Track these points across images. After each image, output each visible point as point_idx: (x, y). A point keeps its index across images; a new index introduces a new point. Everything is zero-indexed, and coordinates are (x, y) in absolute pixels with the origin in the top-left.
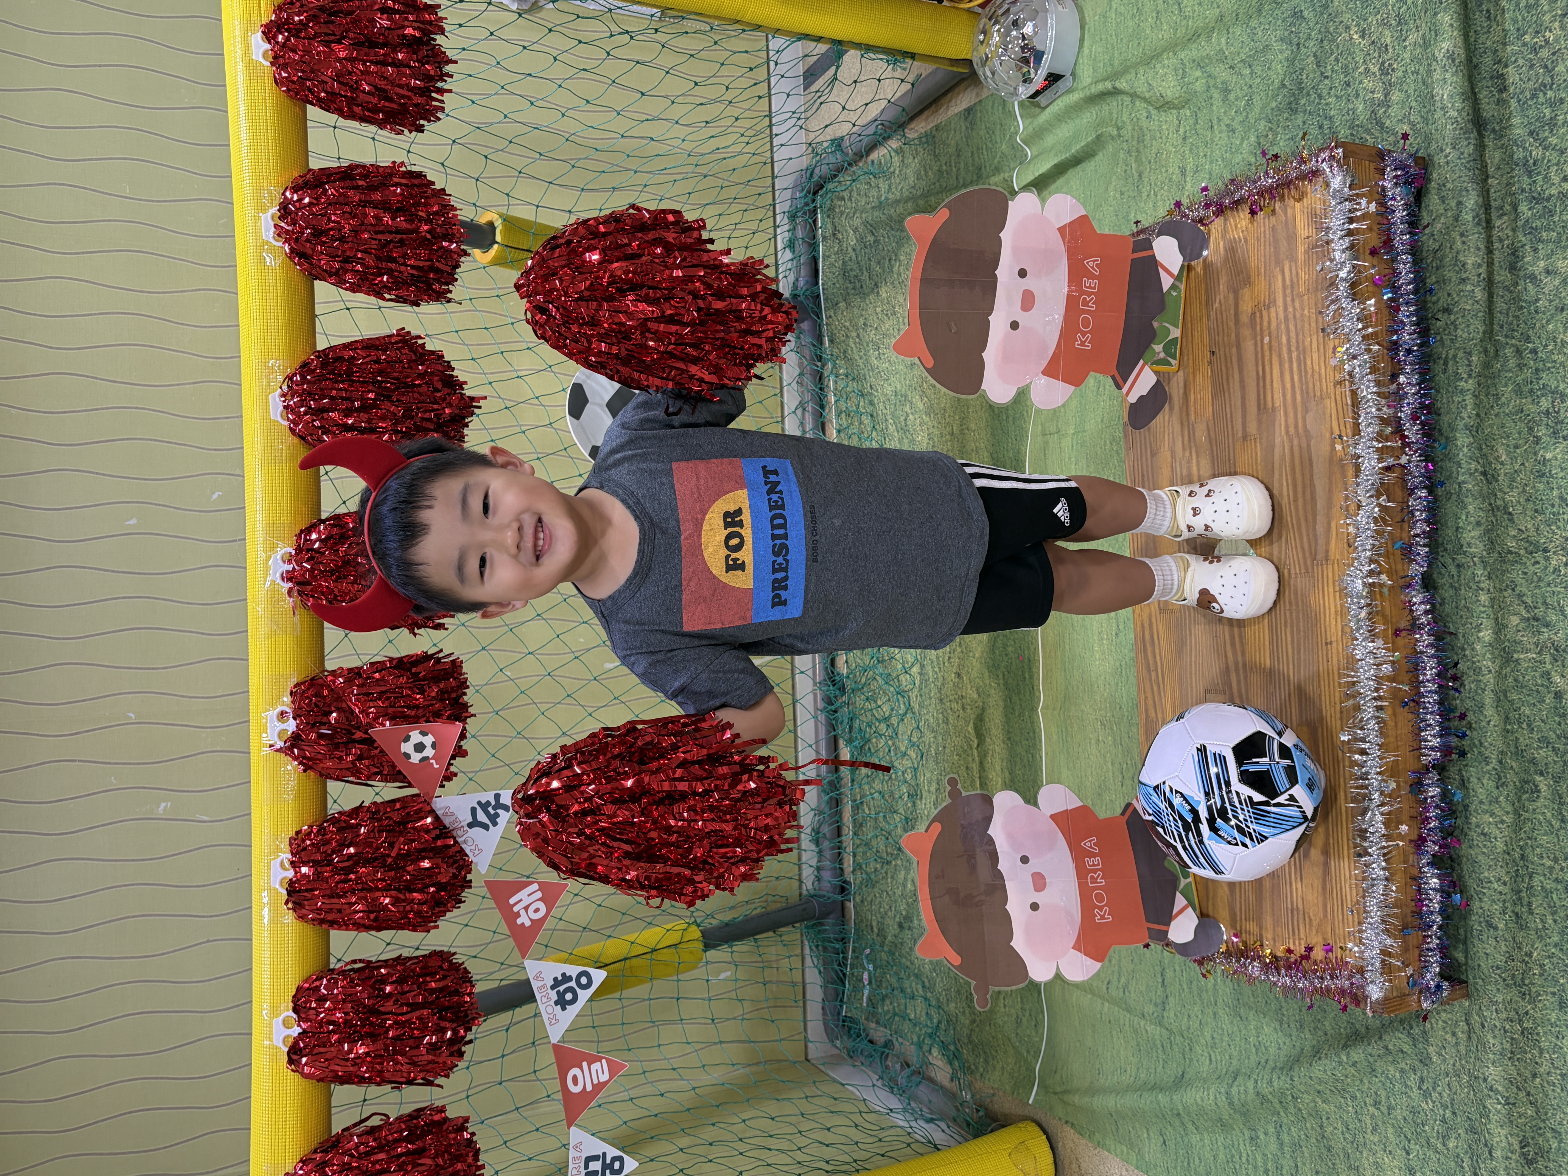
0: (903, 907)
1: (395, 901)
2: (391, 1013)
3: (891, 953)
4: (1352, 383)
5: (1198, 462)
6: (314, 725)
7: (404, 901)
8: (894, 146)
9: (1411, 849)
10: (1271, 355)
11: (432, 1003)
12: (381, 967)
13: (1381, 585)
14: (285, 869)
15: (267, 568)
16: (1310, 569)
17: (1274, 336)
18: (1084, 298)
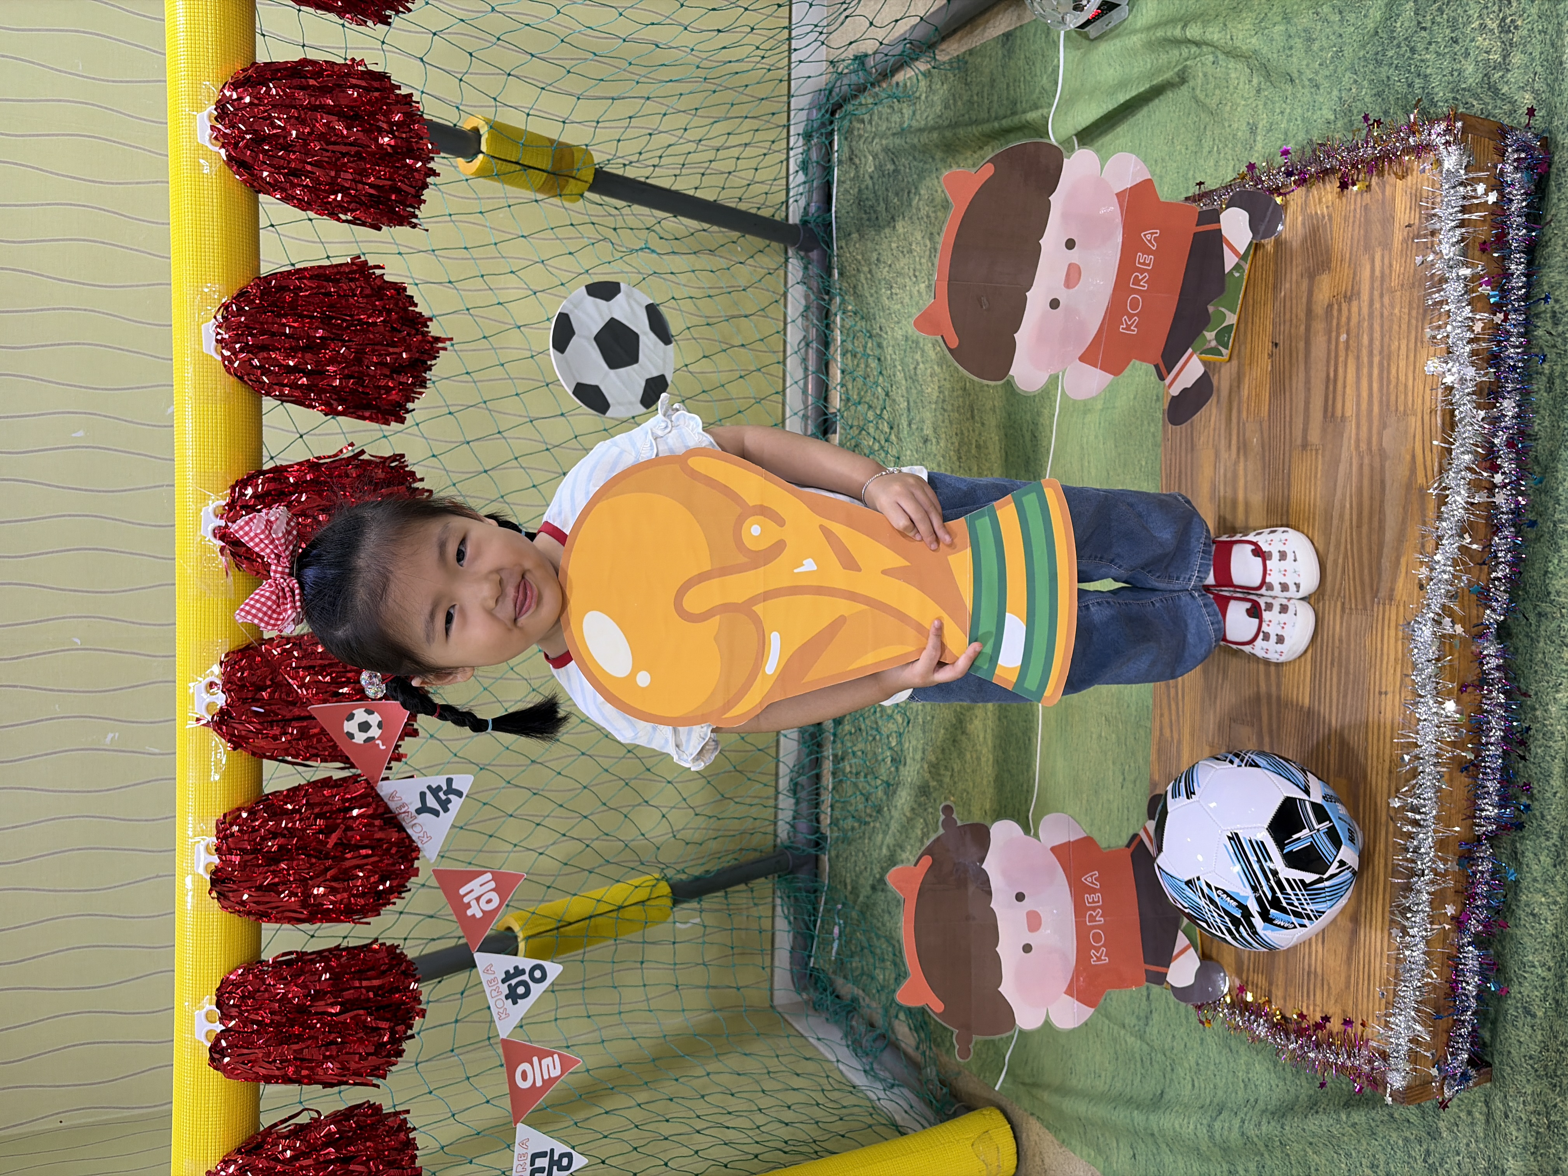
5: (1246, 467)
8: (922, 69)
10: (1347, 355)
13: (1453, 636)
14: (211, 854)
15: (197, 521)
16: (1369, 608)
17: (1353, 334)
18: (1137, 276)
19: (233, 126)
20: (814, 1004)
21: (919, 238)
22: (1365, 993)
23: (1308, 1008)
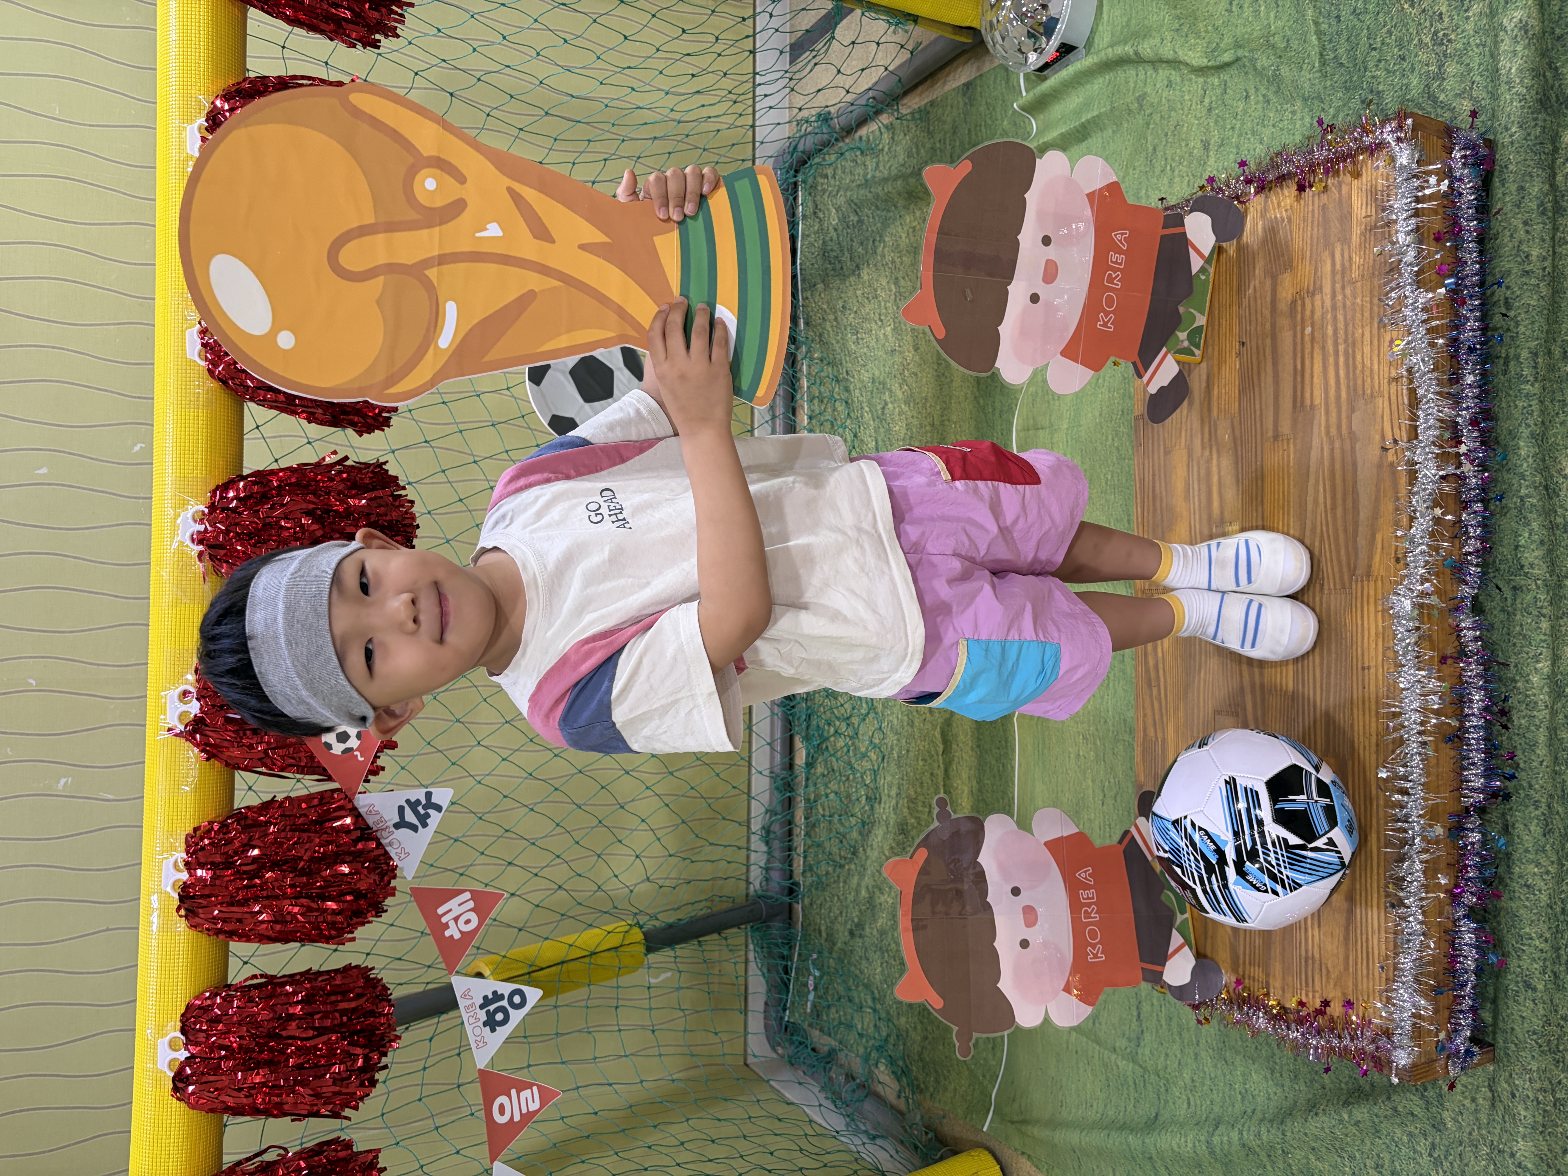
0: (855, 913)
1: (307, 911)
2: (294, 1037)
3: (840, 960)
4: (1411, 380)
5: (1219, 462)
6: (220, 708)
7: (317, 910)
8: (885, 122)
9: (1449, 900)
10: (1312, 347)
11: (342, 1026)
12: (286, 983)
13: (1430, 607)
14: (179, 871)
15: (174, 527)
16: (1347, 585)
17: (1318, 325)
18: (1110, 275)
20: (790, 1059)
21: (884, 283)
22: (1365, 972)
23: (1307, 995)
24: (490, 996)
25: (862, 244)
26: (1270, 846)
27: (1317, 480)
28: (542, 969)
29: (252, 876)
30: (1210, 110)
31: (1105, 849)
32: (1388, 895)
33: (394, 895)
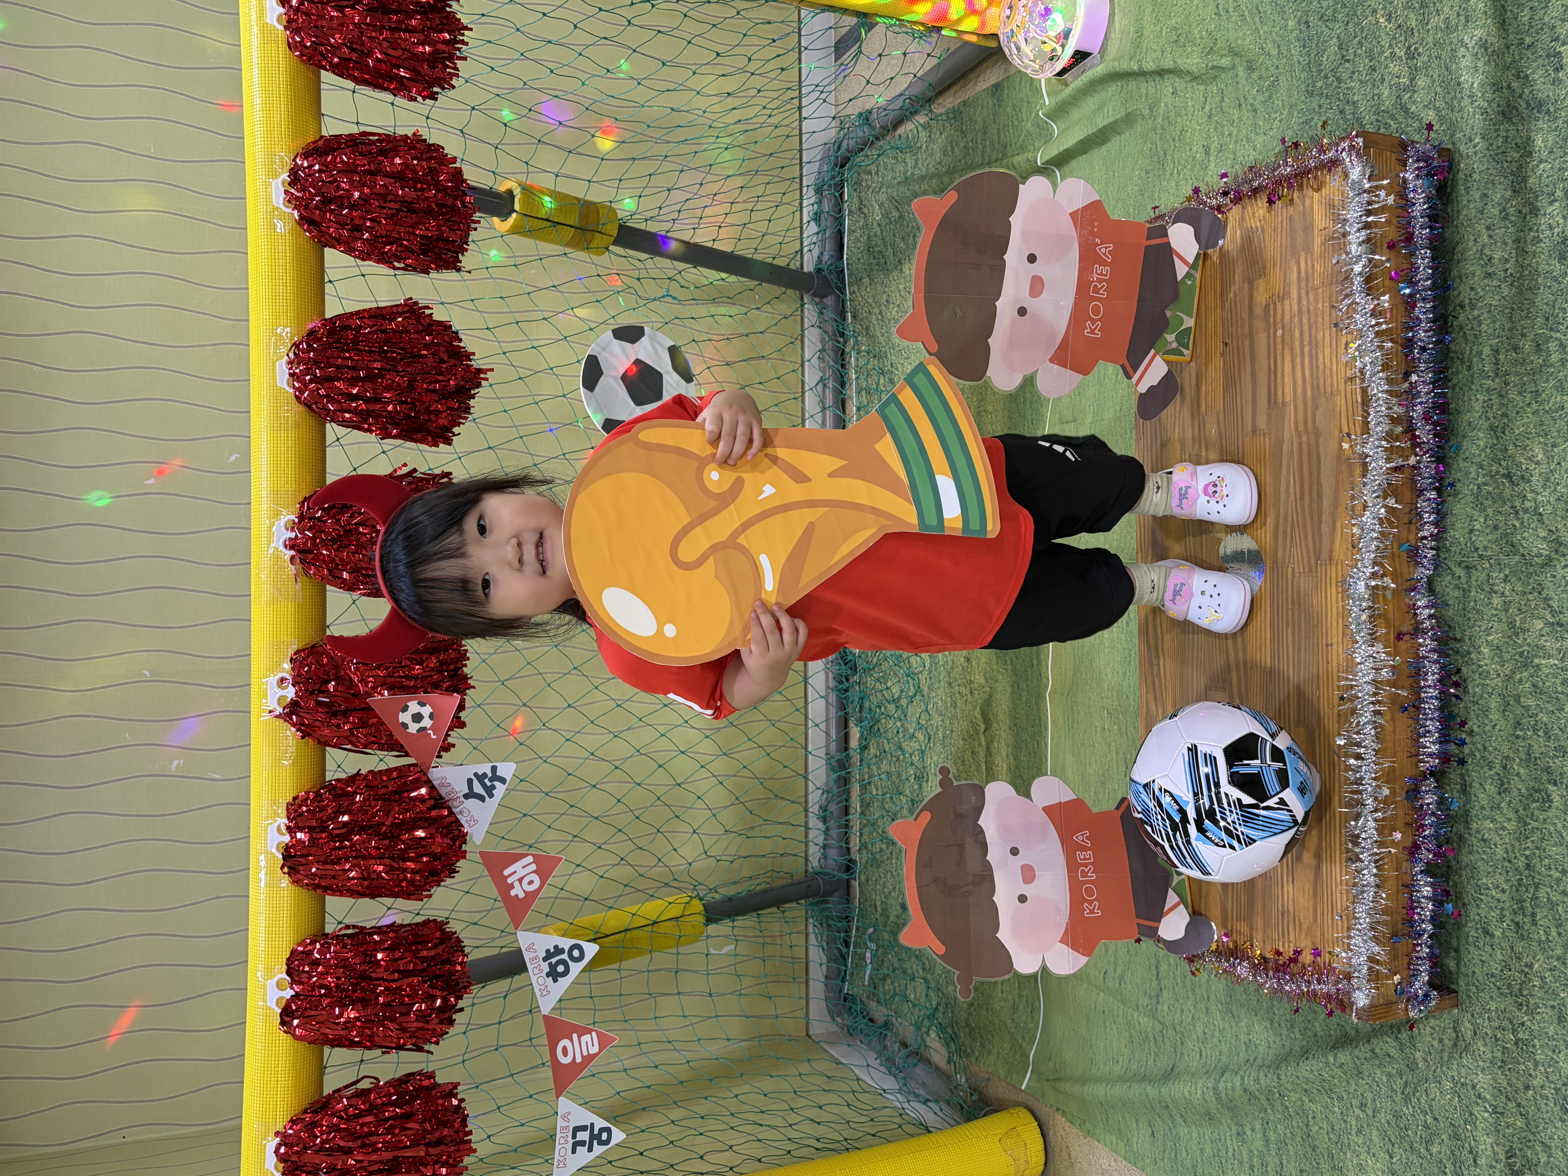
1: (389, 870)
2: (382, 979)
4: (1363, 380)
6: (312, 692)
7: (398, 869)
8: (922, 121)
9: (1404, 856)
10: (1283, 348)
11: (423, 970)
12: (374, 933)
13: (1385, 588)
14: (282, 834)
15: (270, 535)
16: (1314, 570)
17: (1287, 329)
18: (1095, 286)
19: (303, 189)
20: (848, 1029)
22: (1330, 922)
23: (1283, 946)
24: (552, 950)
25: (903, 239)
26: (1225, 806)
27: (1288, 471)
28: (607, 936)
29: (342, 838)
30: (1210, 117)
31: (1103, 815)
32: (1348, 851)
33: (464, 857)
